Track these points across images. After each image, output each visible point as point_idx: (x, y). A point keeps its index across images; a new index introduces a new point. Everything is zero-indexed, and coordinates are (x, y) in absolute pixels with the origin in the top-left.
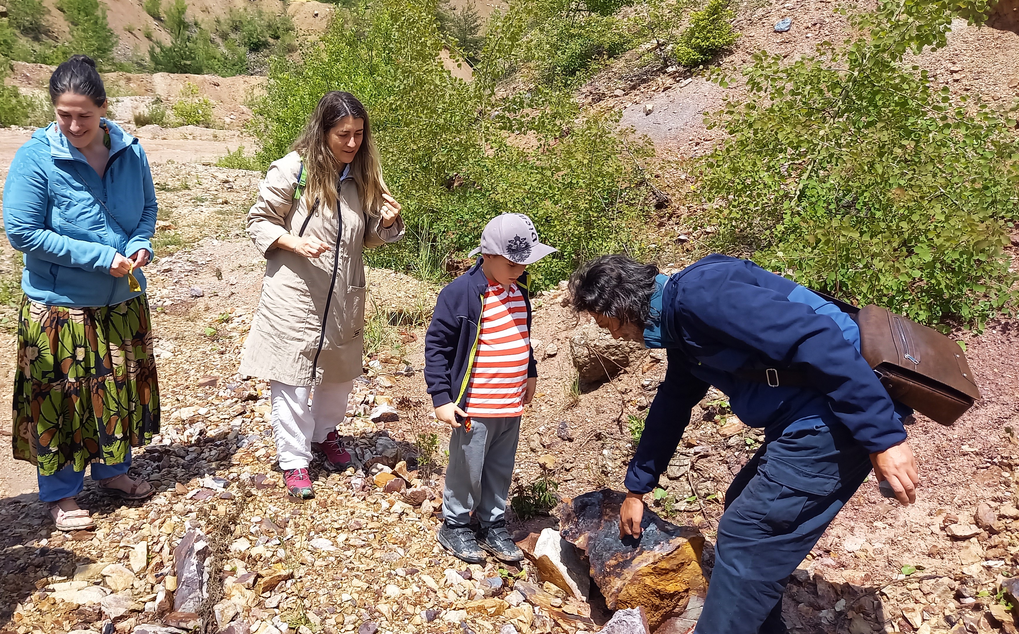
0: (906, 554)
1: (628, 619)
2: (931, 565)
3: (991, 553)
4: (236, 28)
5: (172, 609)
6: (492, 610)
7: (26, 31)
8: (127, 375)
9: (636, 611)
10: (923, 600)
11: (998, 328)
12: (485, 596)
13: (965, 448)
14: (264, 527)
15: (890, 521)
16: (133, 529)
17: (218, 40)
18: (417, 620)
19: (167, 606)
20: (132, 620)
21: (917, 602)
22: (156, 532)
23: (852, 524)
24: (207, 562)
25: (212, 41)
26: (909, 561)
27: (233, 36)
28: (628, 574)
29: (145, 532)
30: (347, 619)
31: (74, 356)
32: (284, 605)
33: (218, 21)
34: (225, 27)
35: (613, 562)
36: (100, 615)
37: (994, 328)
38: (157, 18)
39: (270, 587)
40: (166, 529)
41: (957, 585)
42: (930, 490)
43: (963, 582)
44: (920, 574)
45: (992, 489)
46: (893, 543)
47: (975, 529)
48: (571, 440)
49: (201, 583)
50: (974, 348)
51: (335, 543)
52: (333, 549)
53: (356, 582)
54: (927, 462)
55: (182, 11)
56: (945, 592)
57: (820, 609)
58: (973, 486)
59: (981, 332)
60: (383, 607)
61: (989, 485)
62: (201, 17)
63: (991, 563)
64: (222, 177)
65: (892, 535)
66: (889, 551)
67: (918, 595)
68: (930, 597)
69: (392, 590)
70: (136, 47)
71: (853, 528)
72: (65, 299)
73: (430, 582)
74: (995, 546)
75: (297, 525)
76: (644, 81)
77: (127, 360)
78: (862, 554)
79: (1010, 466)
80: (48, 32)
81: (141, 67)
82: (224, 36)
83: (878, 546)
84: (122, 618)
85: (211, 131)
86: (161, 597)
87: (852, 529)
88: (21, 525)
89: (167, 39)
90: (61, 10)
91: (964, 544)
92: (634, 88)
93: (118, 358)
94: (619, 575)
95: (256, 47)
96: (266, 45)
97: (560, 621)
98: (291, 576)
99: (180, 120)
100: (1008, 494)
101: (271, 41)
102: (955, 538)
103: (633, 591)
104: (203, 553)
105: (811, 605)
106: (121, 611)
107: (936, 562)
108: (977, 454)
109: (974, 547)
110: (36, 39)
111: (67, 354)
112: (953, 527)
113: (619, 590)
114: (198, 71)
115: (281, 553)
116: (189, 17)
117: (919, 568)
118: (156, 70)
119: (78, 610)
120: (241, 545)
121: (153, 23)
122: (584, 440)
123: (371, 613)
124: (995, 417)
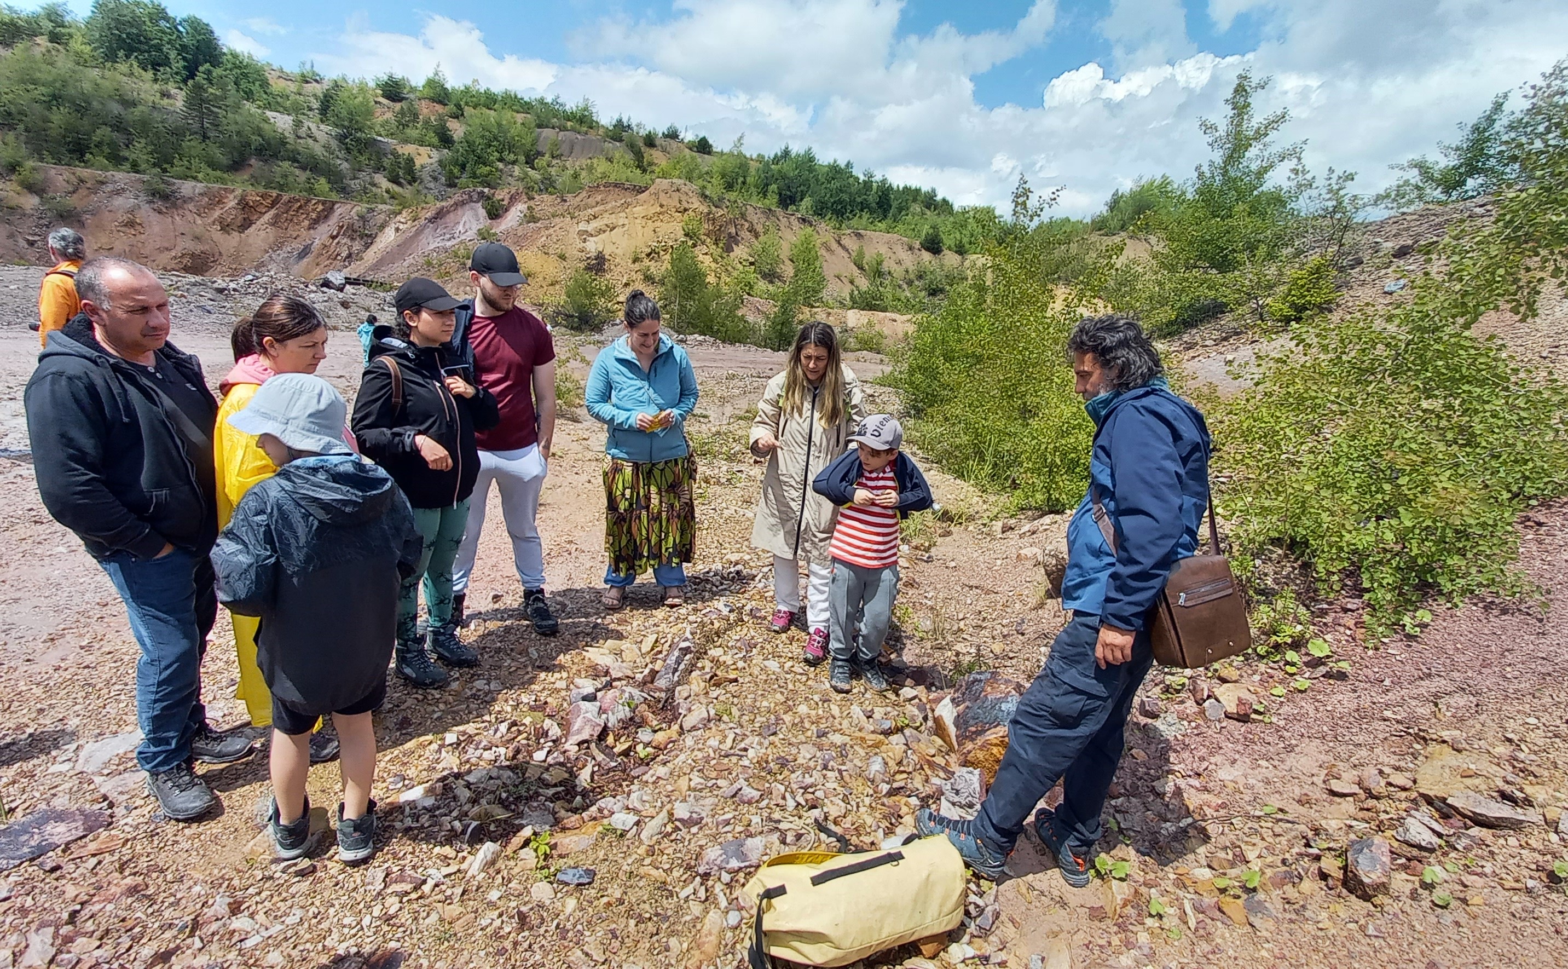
0: (1277, 796)
1: (968, 776)
2: (1294, 810)
3: (1361, 814)
4: (920, 277)
5: (652, 682)
6: (870, 743)
7: (765, 276)
8: (660, 513)
9: (977, 772)
10: (1270, 840)
11: (1480, 605)
12: (873, 732)
13: (1388, 714)
14: (739, 644)
15: (1276, 763)
16: (655, 625)
17: (905, 286)
18: (809, 733)
19: (649, 679)
20: (624, 682)
21: (1263, 839)
22: (667, 631)
23: (1237, 756)
24: (688, 657)
25: (900, 287)
26: (1275, 802)
27: (917, 283)
28: (980, 741)
29: (660, 629)
30: (758, 718)
31: (623, 495)
32: (721, 698)
33: (907, 271)
34: (912, 276)
35: (973, 729)
36: (607, 673)
37: (1475, 604)
38: (861, 268)
39: (717, 685)
40: (675, 630)
41: (1310, 834)
42: (1331, 744)
43: (1317, 831)
44: (1280, 816)
45: (1397, 757)
46: (1268, 782)
47: (1355, 789)
48: (1023, 634)
49: (676, 670)
50: (1444, 620)
51: (782, 667)
52: (778, 670)
53: (778, 696)
54: (1341, 718)
55: (879, 263)
56: (1295, 838)
57: (1166, 821)
58: (1378, 751)
59: (1457, 606)
60: (787, 718)
61: (1394, 753)
62: (894, 267)
63: (1354, 823)
64: (870, 391)
65: (1270, 776)
66: (1260, 787)
67: (1267, 834)
68: (1277, 840)
69: (803, 709)
70: (841, 290)
71: (1235, 760)
72: (622, 455)
73: (835, 710)
74: (1368, 810)
75: (763, 648)
76: (1237, 334)
77: (661, 502)
78: (1231, 785)
79: (1424, 739)
80: (779, 277)
81: (842, 305)
82: (910, 283)
83: (1251, 781)
84: (619, 679)
85: (880, 356)
86: (647, 671)
87: (1234, 762)
88: (592, 607)
89: (864, 284)
90: (792, 260)
91: (1337, 799)
92: (1225, 339)
93: (655, 500)
94: (973, 740)
95: (933, 292)
96: (942, 291)
97: (926, 767)
98: (736, 680)
99: (858, 346)
100: (1411, 766)
101: (948, 288)
102: (1333, 793)
103: (981, 755)
104: (686, 651)
105: (1159, 815)
106: (620, 675)
107: (1302, 810)
108: (1398, 722)
109: (1348, 806)
110: (771, 282)
111: (618, 493)
112: (1333, 782)
113: (969, 752)
114: (884, 310)
115: (741, 664)
116: (885, 267)
117: (1281, 810)
118: (852, 308)
119: (594, 667)
120: (715, 652)
121: (856, 271)
122: (1033, 636)
123: (777, 719)
124: (1434, 690)
